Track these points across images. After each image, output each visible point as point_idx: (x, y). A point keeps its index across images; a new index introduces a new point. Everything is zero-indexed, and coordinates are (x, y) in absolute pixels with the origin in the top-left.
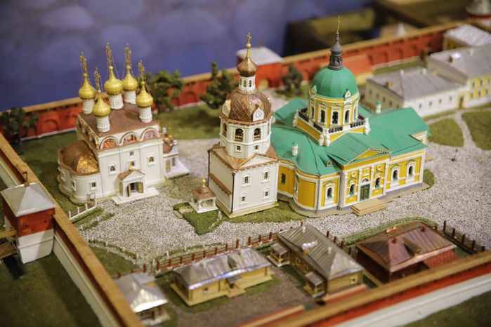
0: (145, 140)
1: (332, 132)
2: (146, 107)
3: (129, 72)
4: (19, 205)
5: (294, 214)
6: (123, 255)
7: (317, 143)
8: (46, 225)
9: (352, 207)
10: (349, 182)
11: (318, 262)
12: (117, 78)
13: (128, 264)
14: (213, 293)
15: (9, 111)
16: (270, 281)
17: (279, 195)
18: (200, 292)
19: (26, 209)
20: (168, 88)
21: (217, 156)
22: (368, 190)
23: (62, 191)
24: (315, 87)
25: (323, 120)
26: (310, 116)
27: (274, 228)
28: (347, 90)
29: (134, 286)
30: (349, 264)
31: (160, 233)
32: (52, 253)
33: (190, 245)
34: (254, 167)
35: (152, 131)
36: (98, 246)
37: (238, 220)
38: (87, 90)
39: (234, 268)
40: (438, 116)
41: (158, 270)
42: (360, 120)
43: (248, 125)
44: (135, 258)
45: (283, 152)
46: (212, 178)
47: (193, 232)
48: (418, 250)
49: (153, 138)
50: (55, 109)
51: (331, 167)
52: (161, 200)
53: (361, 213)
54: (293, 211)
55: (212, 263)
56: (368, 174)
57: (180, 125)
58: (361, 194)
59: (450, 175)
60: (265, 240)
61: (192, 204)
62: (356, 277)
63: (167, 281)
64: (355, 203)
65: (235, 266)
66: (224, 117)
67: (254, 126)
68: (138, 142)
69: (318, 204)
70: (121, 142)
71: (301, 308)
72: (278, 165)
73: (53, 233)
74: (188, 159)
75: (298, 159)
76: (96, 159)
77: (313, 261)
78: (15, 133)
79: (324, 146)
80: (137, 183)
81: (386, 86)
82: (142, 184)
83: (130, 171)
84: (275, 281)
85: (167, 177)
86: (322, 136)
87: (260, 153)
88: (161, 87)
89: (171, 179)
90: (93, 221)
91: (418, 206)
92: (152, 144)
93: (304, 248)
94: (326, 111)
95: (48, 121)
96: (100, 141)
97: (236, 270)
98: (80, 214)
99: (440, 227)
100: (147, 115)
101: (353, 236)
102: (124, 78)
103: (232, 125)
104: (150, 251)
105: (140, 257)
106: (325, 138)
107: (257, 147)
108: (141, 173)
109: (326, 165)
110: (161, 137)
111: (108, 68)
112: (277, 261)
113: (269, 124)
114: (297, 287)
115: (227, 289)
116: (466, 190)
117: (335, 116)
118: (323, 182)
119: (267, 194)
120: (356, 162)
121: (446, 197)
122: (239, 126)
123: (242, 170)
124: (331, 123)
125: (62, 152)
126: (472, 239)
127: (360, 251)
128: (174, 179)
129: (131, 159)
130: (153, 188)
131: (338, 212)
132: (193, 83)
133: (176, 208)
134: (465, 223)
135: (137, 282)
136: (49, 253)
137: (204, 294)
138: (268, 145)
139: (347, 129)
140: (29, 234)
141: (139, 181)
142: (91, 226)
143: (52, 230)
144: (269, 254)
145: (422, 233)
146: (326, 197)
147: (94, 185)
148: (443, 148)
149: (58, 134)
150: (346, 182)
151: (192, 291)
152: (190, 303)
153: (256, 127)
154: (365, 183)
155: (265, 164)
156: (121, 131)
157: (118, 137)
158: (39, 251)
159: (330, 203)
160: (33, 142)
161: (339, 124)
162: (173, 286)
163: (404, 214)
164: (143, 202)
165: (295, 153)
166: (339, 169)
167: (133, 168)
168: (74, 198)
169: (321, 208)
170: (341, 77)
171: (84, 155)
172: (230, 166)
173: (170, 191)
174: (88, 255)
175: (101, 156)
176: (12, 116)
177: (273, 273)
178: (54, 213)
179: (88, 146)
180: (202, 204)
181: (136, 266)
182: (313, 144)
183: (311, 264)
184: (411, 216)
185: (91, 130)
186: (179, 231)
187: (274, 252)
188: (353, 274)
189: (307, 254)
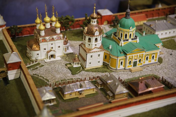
0: (57, 39)
1: (124, 41)
2: (58, 28)
3: (53, 15)
4: (8, 59)
5: (108, 70)
6: (44, 80)
7: (119, 45)
8: (18, 67)
9: (130, 69)
10: (129, 60)
11: (112, 88)
12: (48, 17)
13: (45, 83)
14: (73, 96)
15: (12, 26)
16: (95, 93)
17: (103, 62)
18: (69, 95)
19: (10, 61)
20: (69, 22)
21: (82, 47)
22: (136, 63)
23: (27, 56)
24: (119, 25)
25: (121, 37)
26: (117, 35)
27: (100, 74)
28: (131, 26)
29: (44, 91)
30: (123, 89)
31: (59, 73)
32: (20, 77)
33: (69, 78)
34: (94, 52)
35: (60, 37)
36: (36, 76)
37: (88, 71)
38: (38, 21)
39: (82, 88)
40: (168, 38)
41: (55, 86)
42: (135, 38)
43: (93, 37)
44: (48, 81)
45: (106, 47)
46: (80, 55)
47: (71, 74)
48: (150, 86)
49: (60, 39)
50: (29, 27)
51: (123, 54)
52: (61, 62)
53: (133, 71)
54: (108, 69)
55: (74, 85)
56: (136, 57)
57: (73, 35)
58: (133, 64)
59: (169, 60)
60: (96, 78)
61: (72, 64)
62: (126, 94)
63: (58, 90)
64: (131, 67)
65: (82, 87)
66: (85, 33)
67: (95, 37)
68: (54, 40)
69: (117, 67)
70: (48, 40)
71: (102, 104)
72: (103, 52)
73: (20, 70)
74: (73, 48)
75: (111, 50)
76: (39, 45)
77: (111, 87)
78: (14, 34)
79: (121, 46)
80: (53, 55)
81: (150, 26)
82: (55, 55)
83: (51, 50)
84: (97, 93)
85: (65, 54)
86: (120, 42)
87: (97, 47)
88: (67, 21)
89: (66, 54)
90: (36, 67)
91: (154, 70)
92: (59, 41)
93: (108, 82)
94: (123, 33)
95: (26, 31)
96: (41, 39)
97: (83, 88)
98: (32, 64)
99: (161, 79)
100: (58, 31)
101: (128, 79)
102: (52, 17)
103: (87, 36)
104: (54, 79)
105: (50, 81)
106: (122, 43)
107: (96, 45)
108: (55, 51)
109: (121, 53)
110: (63, 39)
111: (45, 13)
112: (98, 86)
113: (101, 37)
114: (104, 96)
115: (79, 95)
116: (174, 66)
117: (126, 35)
118: (119, 59)
119: (99, 62)
120: (132, 53)
121: (166, 68)
122: (90, 37)
123: (90, 53)
124: (124, 38)
125: (28, 42)
126: (172, 84)
127: (129, 85)
128: (67, 54)
129: (52, 46)
130: (59, 57)
131: (125, 70)
132: (80, 20)
133: (66, 65)
134: (171, 78)
135: (46, 90)
136: (18, 77)
137: (70, 96)
138: (100, 44)
139: (130, 40)
140: (12, 70)
141: (54, 54)
142: (35, 69)
143: (20, 69)
144: (96, 84)
145: (152, 80)
146: (120, 65)
147: (38, 54)
148: (168, 50)
149: (30, 36)
150: (128, 60)
151: (65, 94)
152: (65, 99)
153: (96, 37)
154: (135, 61)
155: (99, 51)
156: (49, 36)
157: (47, 38)
158: (15, 76)
159: (122, 67)
160: (20, 38)
161: (127, 38)
162: (60, 92)
163: (149, 73)
164: (55, 62)
165: (110, 48)
166: (125, 55)
167: (52, 49)
168: (31, 59)
169: (118, 68)
170: (129, 21)
171: (35, 44)
172: (85, 51)
173: (65, 59)
174: (30, 79)
175: (41, 44)
176: (13, 28)
177: (96, 90)
178: (21, 63)
179: (37, 40)
180: (75, 64)
181: (48, 84)
182: (117, 45)
183: (110, 88)
184: (151, 74)
185: (38, 35)
186: (66, 73)
187: (98, 83)
188: (125, 93)
189: (109, 85)
